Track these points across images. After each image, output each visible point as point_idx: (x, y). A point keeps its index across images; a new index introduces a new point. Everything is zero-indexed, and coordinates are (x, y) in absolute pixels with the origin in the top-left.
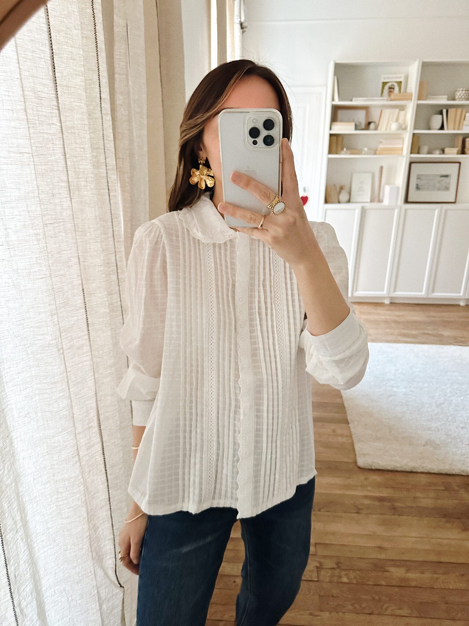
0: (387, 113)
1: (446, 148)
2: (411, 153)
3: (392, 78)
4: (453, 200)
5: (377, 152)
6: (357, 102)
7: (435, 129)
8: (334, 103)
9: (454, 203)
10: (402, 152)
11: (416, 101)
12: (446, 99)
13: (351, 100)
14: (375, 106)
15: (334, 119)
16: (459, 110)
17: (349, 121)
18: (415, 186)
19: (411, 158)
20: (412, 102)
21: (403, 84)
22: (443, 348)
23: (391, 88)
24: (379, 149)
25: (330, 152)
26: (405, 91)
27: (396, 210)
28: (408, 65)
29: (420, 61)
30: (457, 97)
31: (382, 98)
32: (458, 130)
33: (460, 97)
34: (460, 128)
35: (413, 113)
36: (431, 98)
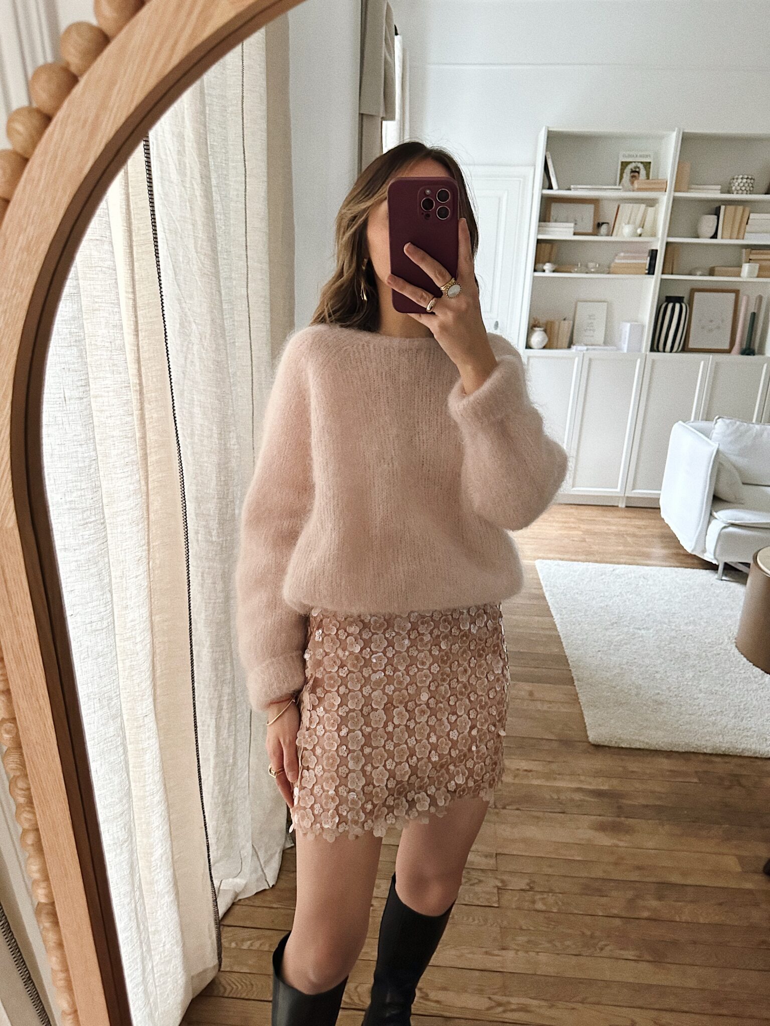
0: (626, 209)
2: (663, 274)
3: (637, 156)
5: (612, 270)
6: (577, 191)
7: (706, 237)
8: (544, 193)
11: (672, 193)
12: (719, 192)
14: (608, 199)
15: (544, 218)
16: (740, 208)
17: (567, 221)
19: (662, 280)
20: (667, 193)
21: (652, 164)
23: (635, 172)
24: (612, 265)
25: (535, 270)
26: (656, 177)
27: (639, 361)
28: (662, 138)
29: (680, 129)
30: (733, 189)
31: (620, 187)
32: (737, 238)
33: (738, 188)
34: (741, 235)
35: (667, 211)
36: (695, 189)
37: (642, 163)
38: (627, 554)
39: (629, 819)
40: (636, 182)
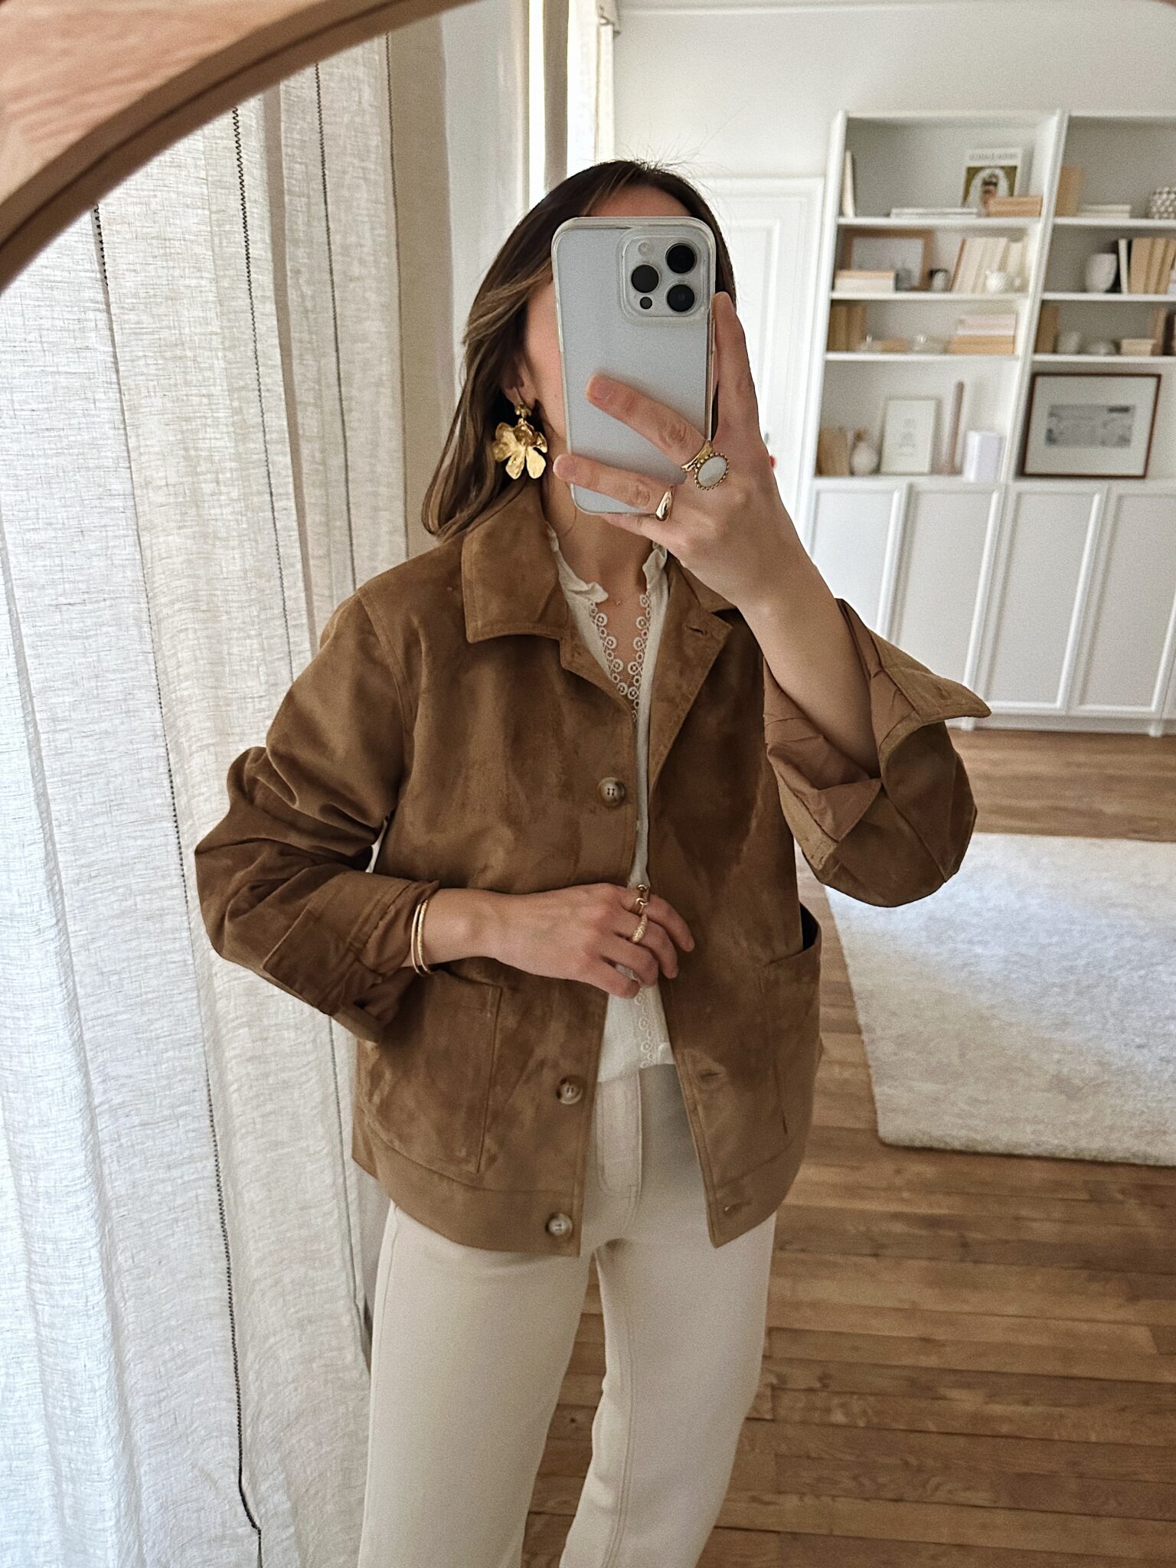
0: (977, 246)
1: (1124, 338)
2: (1036, 351)
3: (993, 157)
4: (1139, 472)
5: (953, 347)
6: (902, 218)
7: (1101, 291)
8: (843, 221)
9: (1143, 477)
10: (1014, 348)
11: (1051, 217)
12: (1127, 215)
13: (888, 215)
14: (947, 230)
15: (842, 262)
16: (1161, 242)
17: (877, 267)
18: (1043, 436)
19: (1034, 363)
20: (1043, 219)
21: (1019, 171)
22: (1101, 847)
23: (990, 184)
24: (955, 339)
25: (831, 346)
26: (1026, 193)
27: (995, 497)
28: (1033, 126)
29: (1063, 113)
30: (1154, 209)
31: (965, 210)
32: (1156, 292)
33: (1162, 209)
34: (1162, 287)
35: (1042, 248)
36: (1089, 211)
37: (1002, 168)
39: (979, 1265)
40: (991, 202)
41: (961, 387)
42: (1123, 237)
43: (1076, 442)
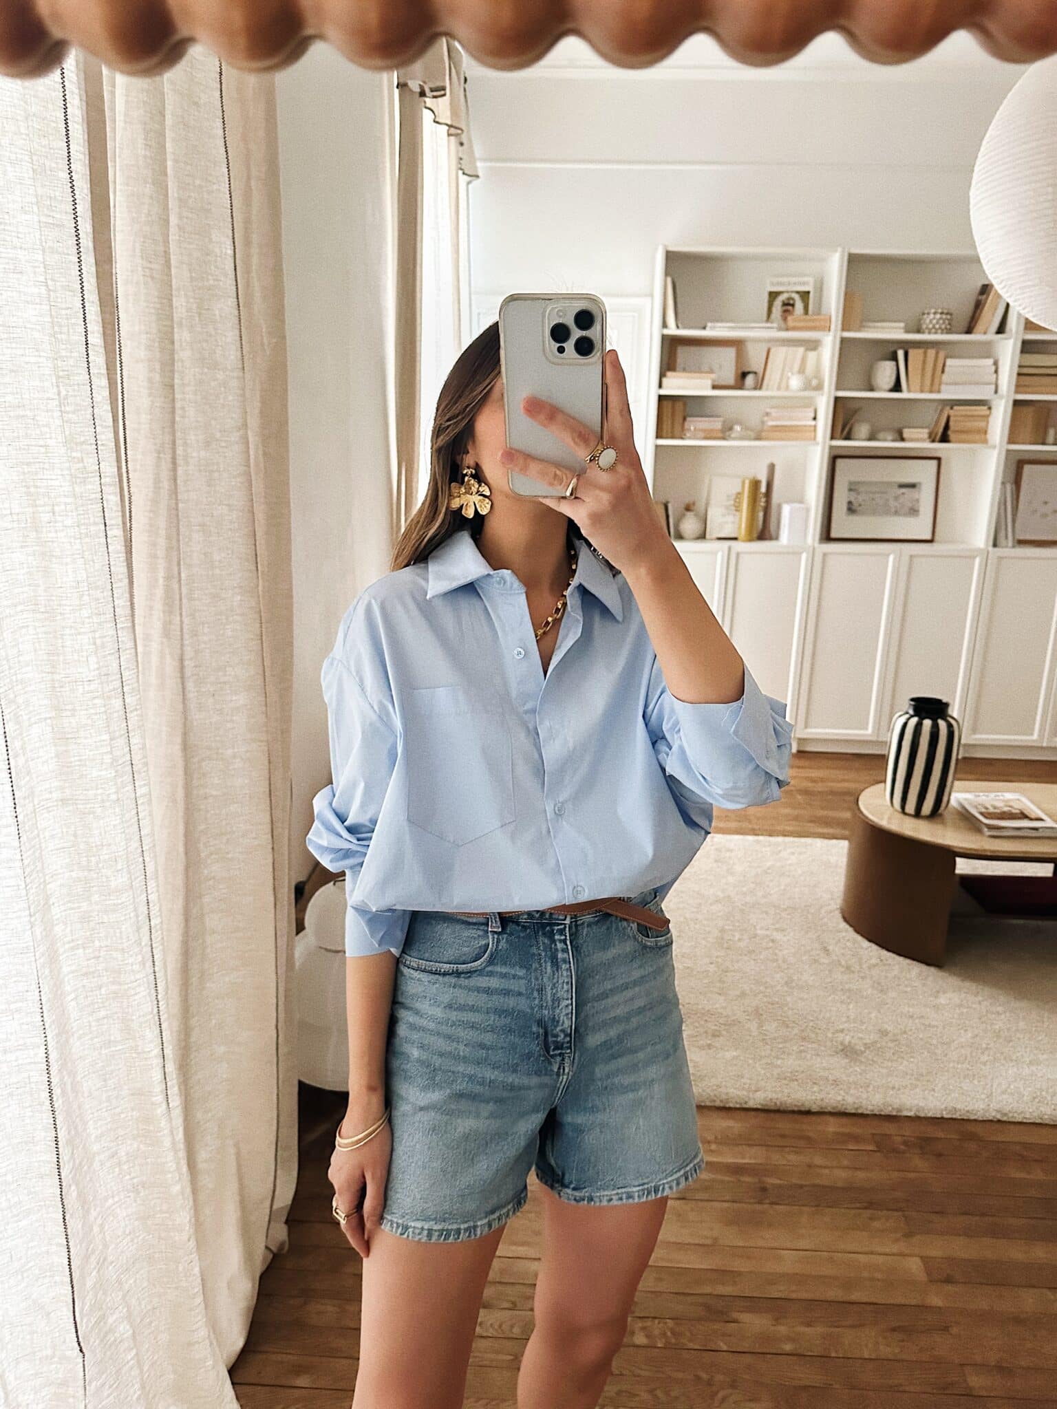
1: (906, 427)
2: (832, 438)
3: (789, 284)
4: (928, 537)
5: (763, 434)
6: (714, 331)
7: (885, 391)
8: (666, 332)
9: (931, 541)
10: (815, 435)
11: (839, 331)
12: (902, 330)
13: (704, 328)
14: (754, 341)
15: (668, 366)
16: (932, 352)
17: (699, 371)
18: (845, 507)
19: (831, 447)
20: (831, 333)
21: (812, 295)
23: (788, 305)
24: (765, 428)
25: (658, 436)
26: (817, 312)
27: (804, 556)
28: (823, 260)
29: (843, 252)
30: (924, 326)
31: (769, 325)
32: (931, 392)
33: (931, 326)
34: (936, 387)
35: (833, 355)
36: (869, 327)
37: (798, 292)
38: (796, 818)
39: (775, 1206)
40: (789, 318)
41: (772, 467)
42: (901, 348)
43: (874, 513)
